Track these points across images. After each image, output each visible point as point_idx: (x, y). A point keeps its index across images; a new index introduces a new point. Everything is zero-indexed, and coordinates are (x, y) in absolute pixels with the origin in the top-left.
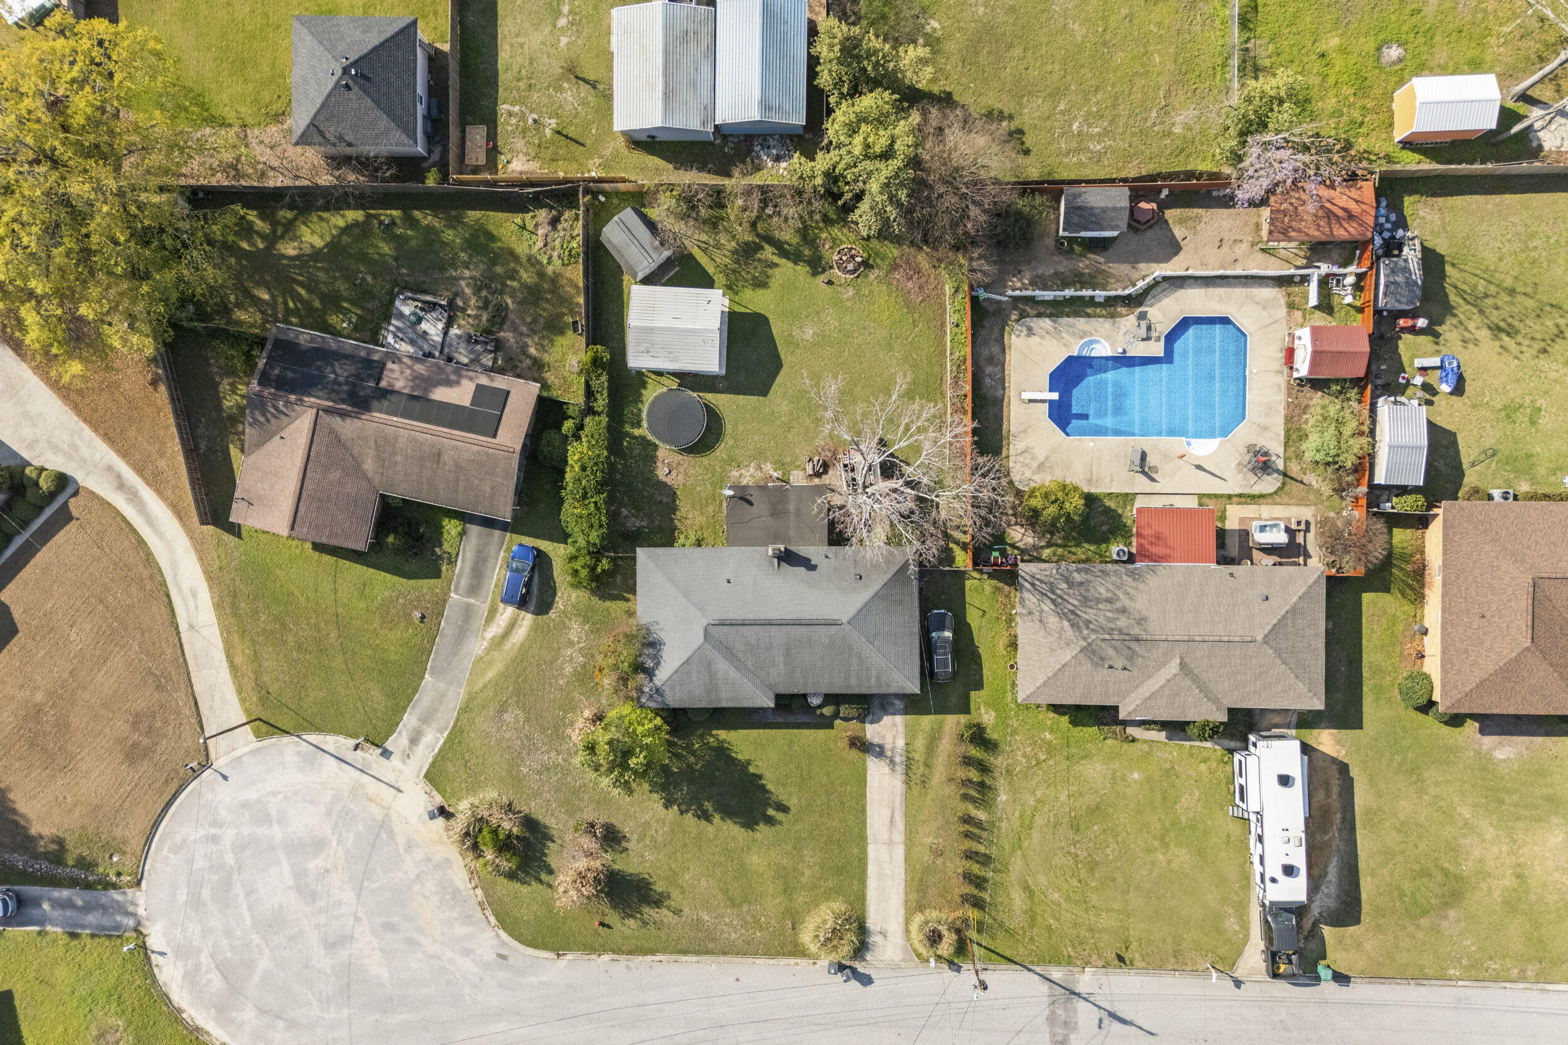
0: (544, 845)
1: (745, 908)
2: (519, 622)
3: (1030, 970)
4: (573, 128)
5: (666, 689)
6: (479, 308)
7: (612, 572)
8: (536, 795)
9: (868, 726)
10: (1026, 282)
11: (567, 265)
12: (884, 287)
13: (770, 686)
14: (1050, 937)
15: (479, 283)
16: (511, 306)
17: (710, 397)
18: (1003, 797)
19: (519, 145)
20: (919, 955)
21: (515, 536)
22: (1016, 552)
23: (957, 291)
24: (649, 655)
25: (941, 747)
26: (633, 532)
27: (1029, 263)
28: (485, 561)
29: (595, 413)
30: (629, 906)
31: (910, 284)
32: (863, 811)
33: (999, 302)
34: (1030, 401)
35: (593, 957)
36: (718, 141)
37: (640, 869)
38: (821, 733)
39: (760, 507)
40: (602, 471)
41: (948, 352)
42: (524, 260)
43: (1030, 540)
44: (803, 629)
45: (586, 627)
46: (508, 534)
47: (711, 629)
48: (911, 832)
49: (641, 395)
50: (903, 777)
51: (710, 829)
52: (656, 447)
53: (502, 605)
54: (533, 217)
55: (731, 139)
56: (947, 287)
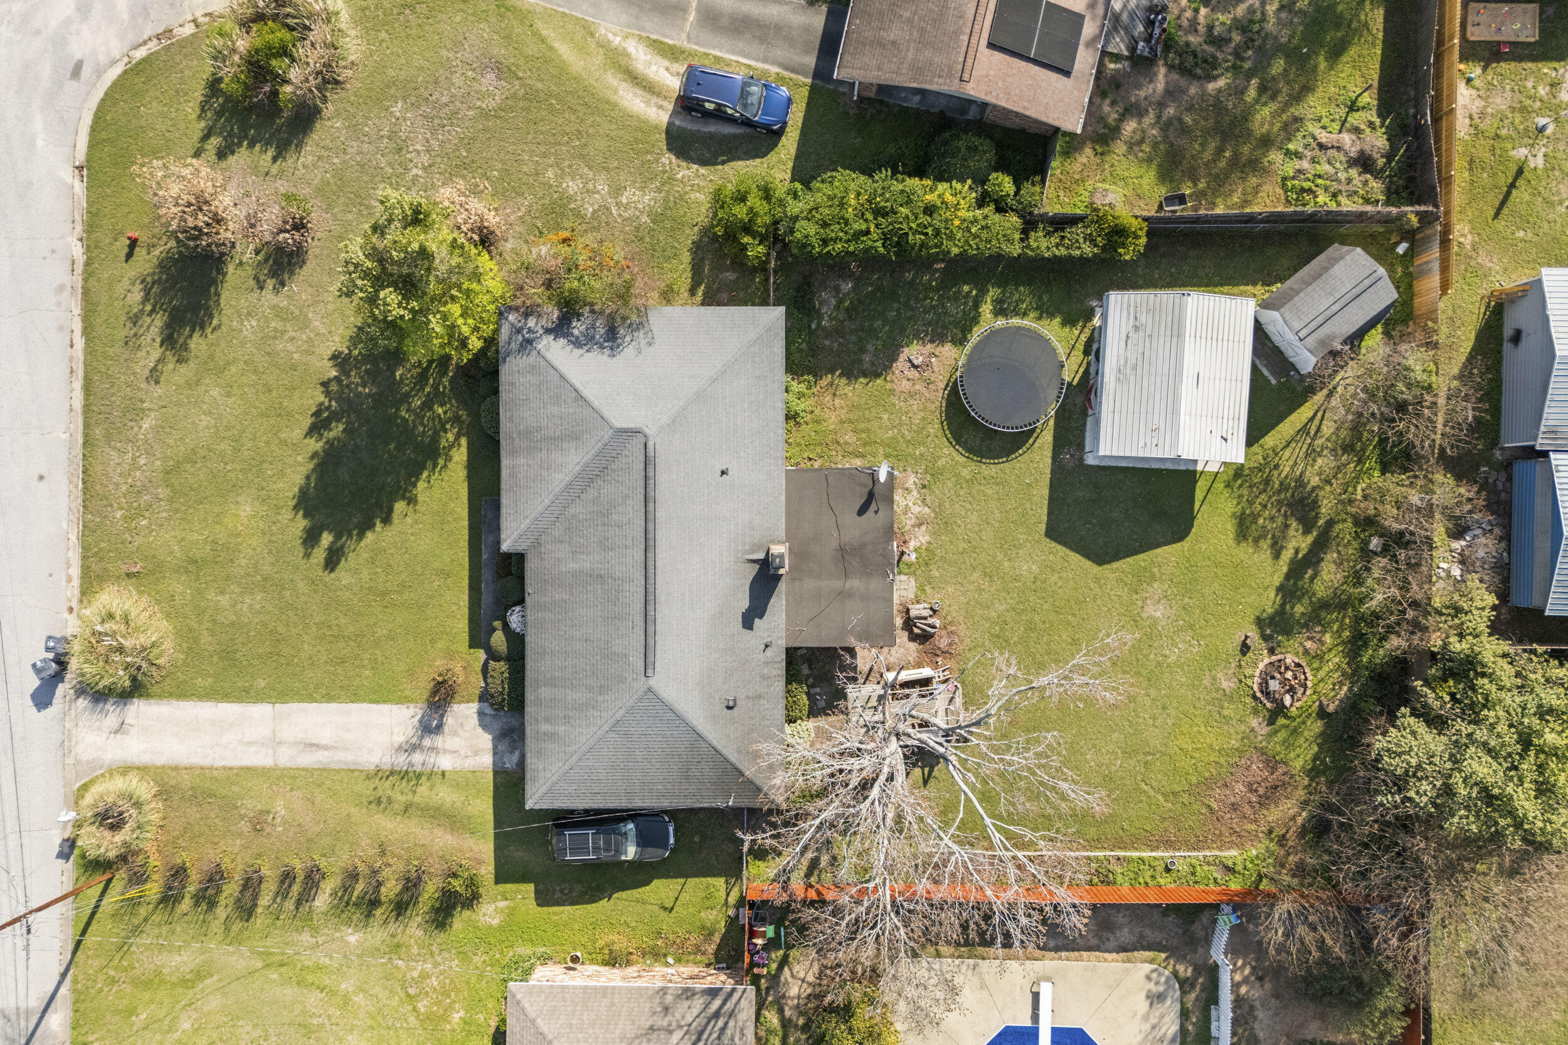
0: (268, 143)
1: (163, 492)
2: (654, 99)
3: (64, 975)
4: (1527, 197)
5: (532, 359)
6: (1210, 28)
7: (742, 265)
8: (354, 128)
9: (474, 707)
10: (1243, 990)
11: (1284, 185)
12: (1235, 743)
13: (537, 544)
14: (117, 1012)
15: (1256, 27)
16: (1211, 87)
17: (1046, 438)
18: (353, 938)
19: (1499, 100)
20: (85, 788)
21: (805, 91)
22: (774, 966)
23: (1230, 870)
24: (593, 327)
25: (438, 832)
26: (811, 300)
27: (1277, 996)
28: (762, 40)
29: (1025, 232)
30: (163, 293)
31: (1240, 788)
32: (329, 698)
33: (1208, 941)
34: (1036, 996)
35: (79, 228)
36: (1498, 454)
37: (227, 311)
38: (461, 626)
39: (855, 528)
40: (922, 245)
41: (1121, 854)
42: (1295, 111)
43: (794, 991)
44: (638, 607)
45: (645, 219)
46: (809, 81)
47: (637, 443)
48: (294, 778)
49: (1052, 316)
50: (387, 767)
51: (298, 433)
52: (960, 342)
53: (682, 69)
54: (1371, 125)
55: (1503, 476)
56: (1234, 852)
